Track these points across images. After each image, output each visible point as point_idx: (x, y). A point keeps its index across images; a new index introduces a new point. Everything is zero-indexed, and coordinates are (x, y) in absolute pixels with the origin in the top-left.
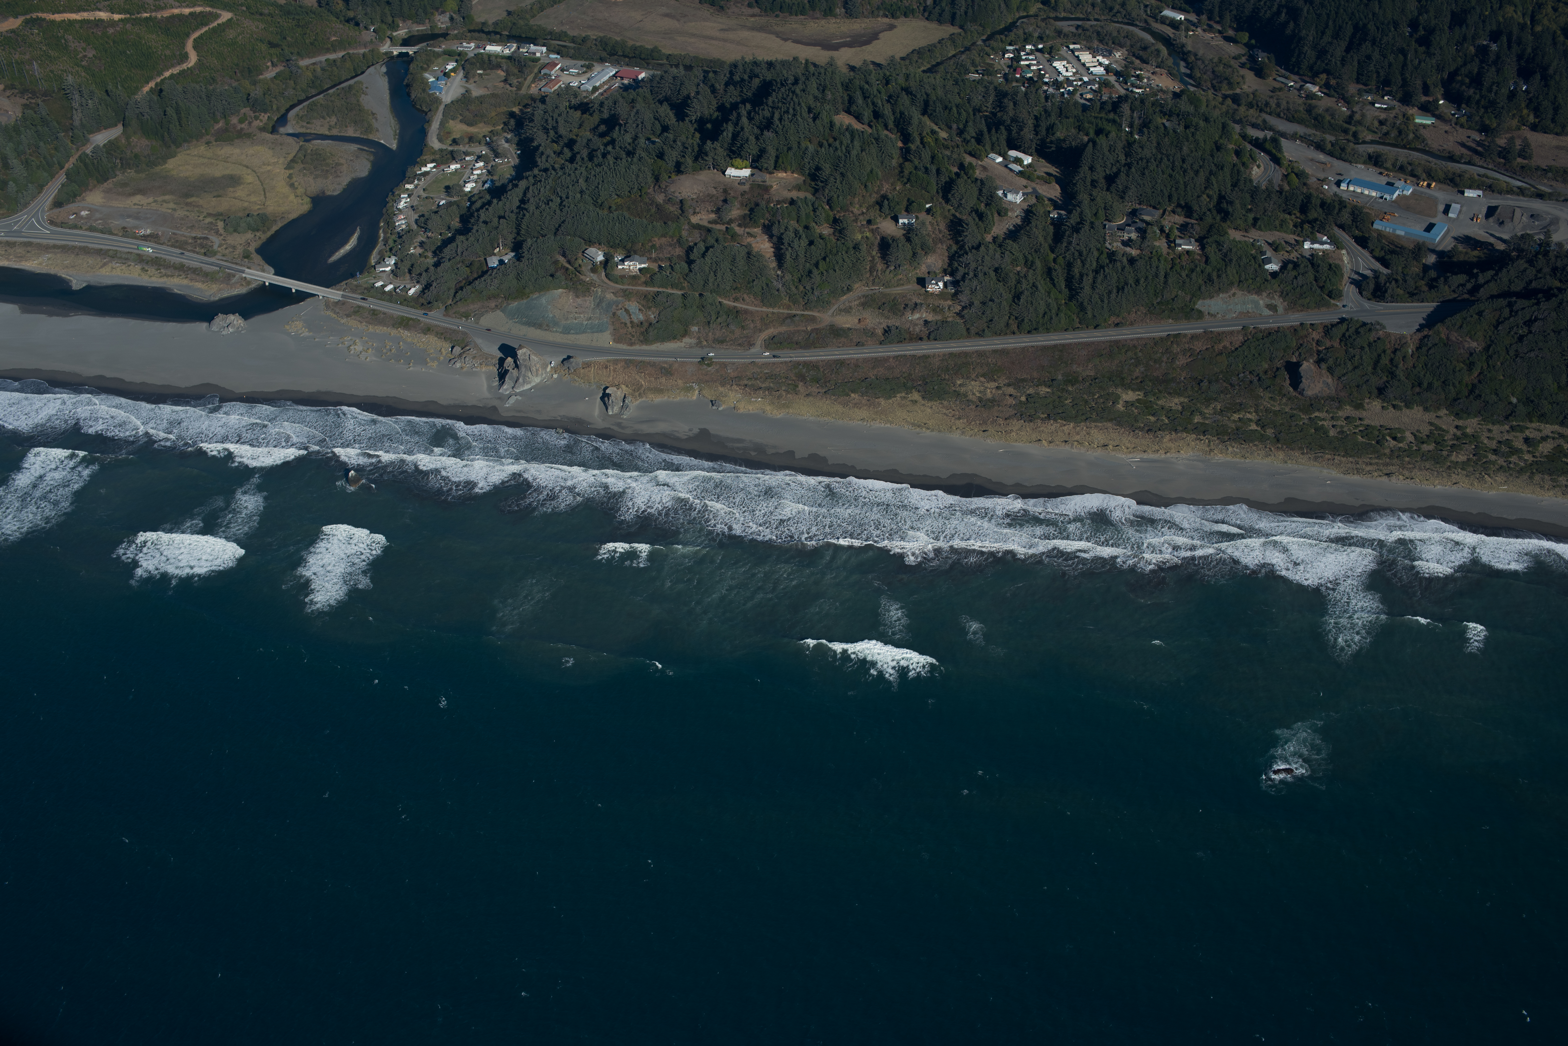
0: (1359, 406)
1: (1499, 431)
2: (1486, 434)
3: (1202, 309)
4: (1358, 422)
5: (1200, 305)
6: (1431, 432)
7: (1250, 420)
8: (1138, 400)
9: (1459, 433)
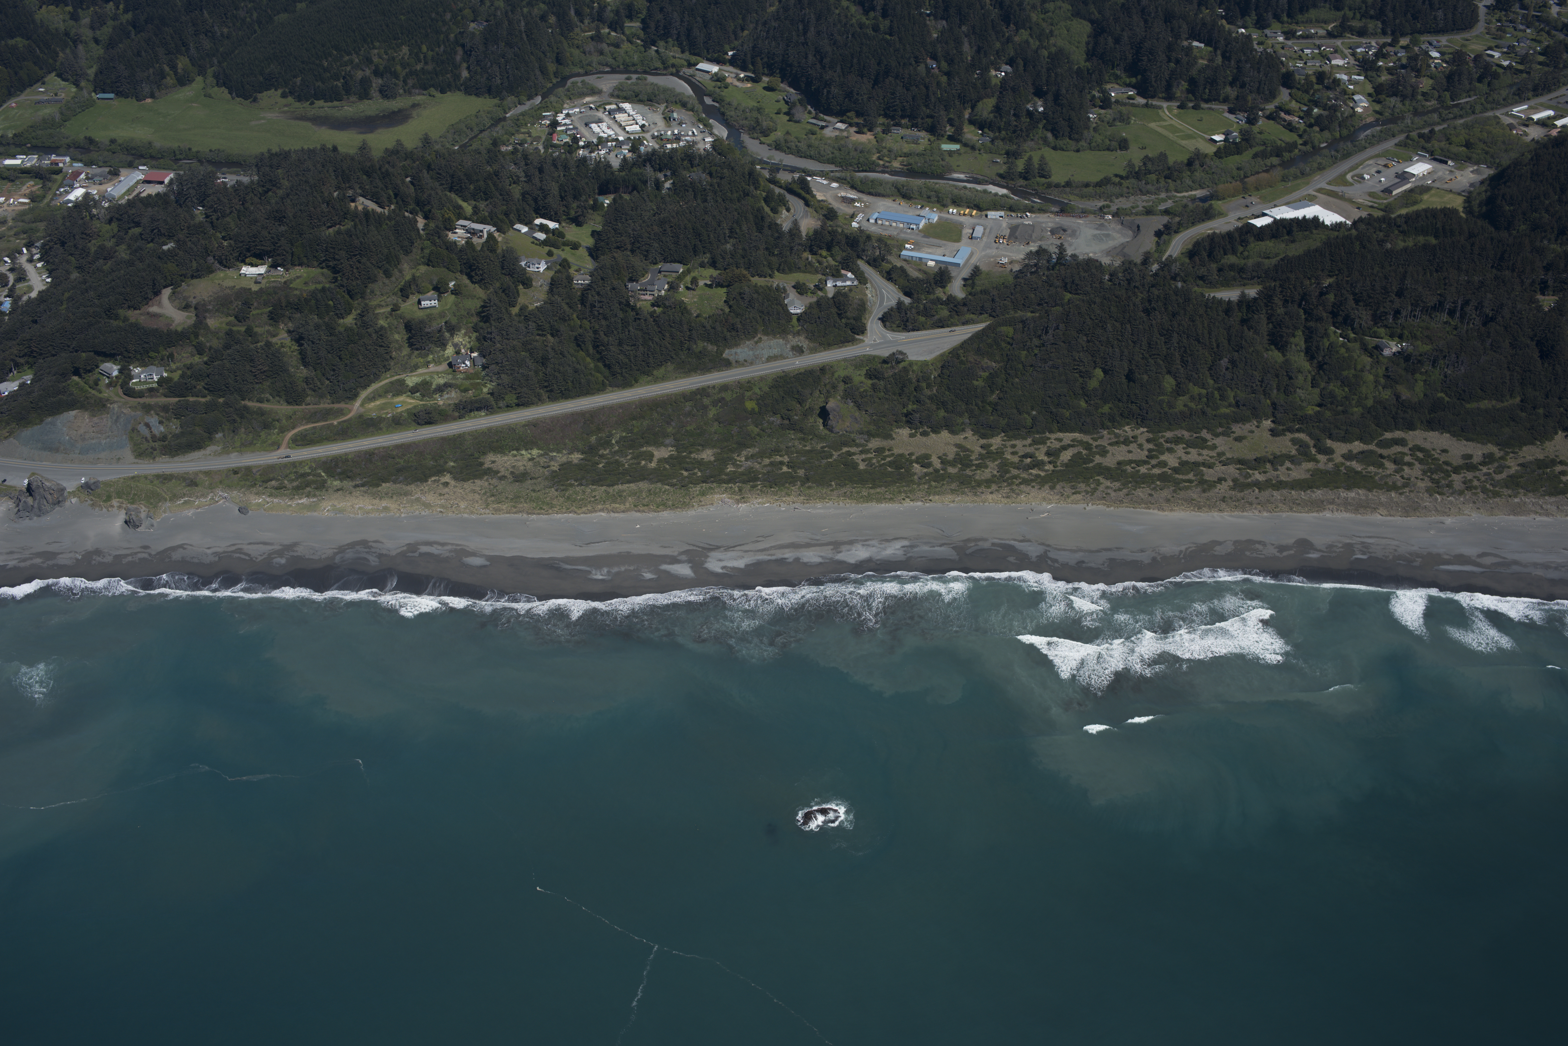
0: (888, 437)
1: (1022, 445)
2: (1010, 450)
3: (731, 358)
4: (887, 453)
5: (727, 354)
6: (957, 454)
7: (782, 463)
8: (671, 457)
9: (984, 452)
